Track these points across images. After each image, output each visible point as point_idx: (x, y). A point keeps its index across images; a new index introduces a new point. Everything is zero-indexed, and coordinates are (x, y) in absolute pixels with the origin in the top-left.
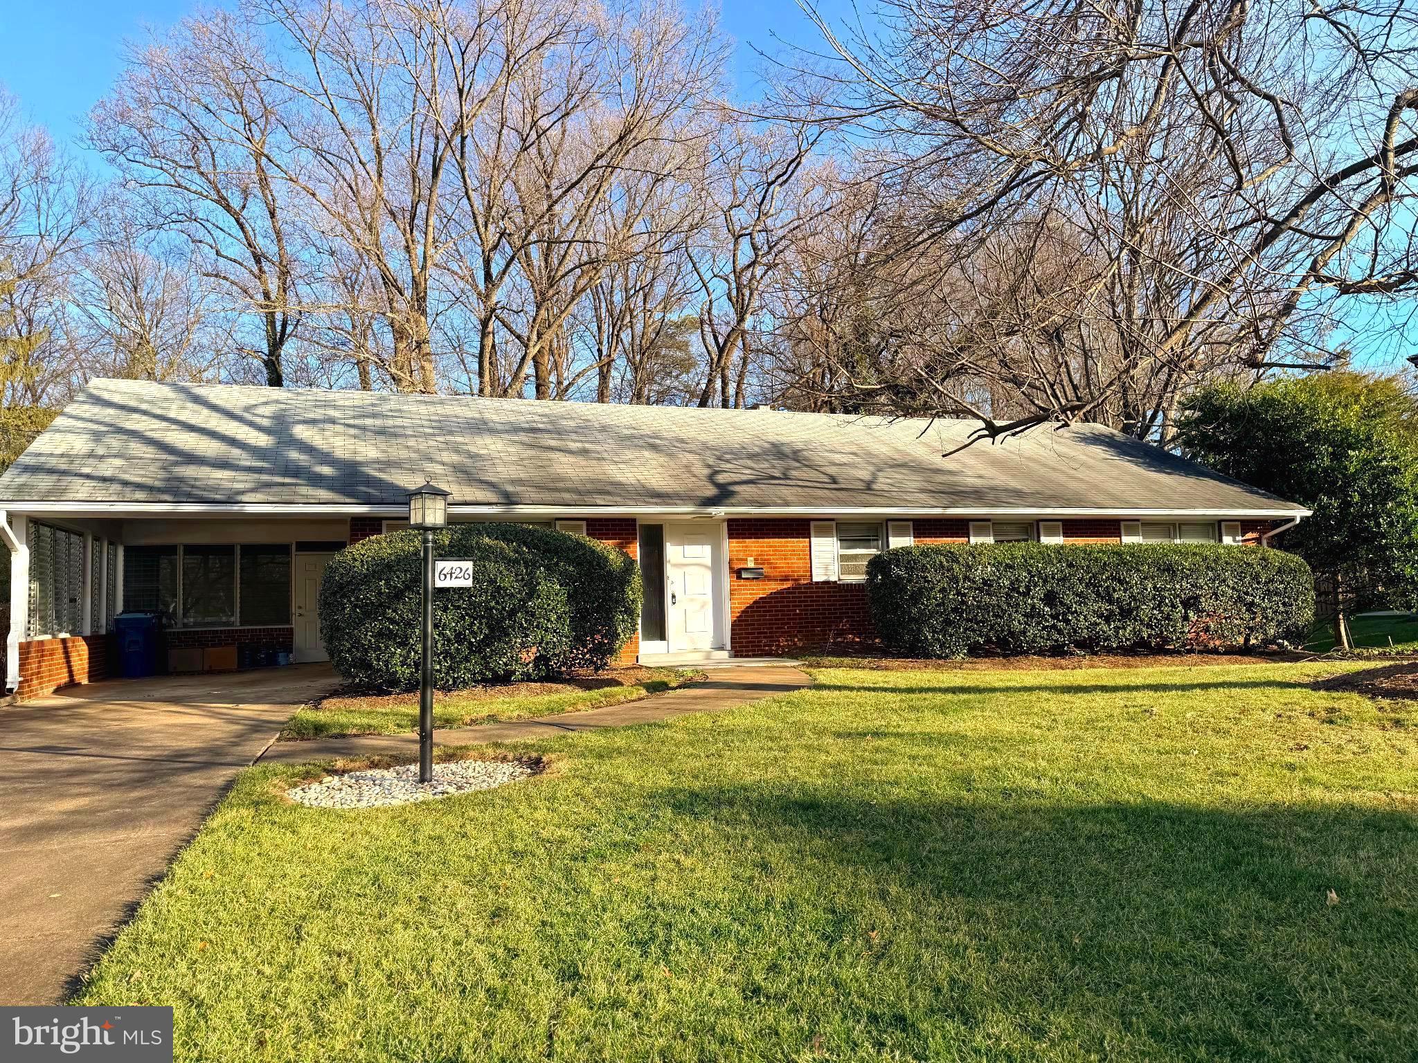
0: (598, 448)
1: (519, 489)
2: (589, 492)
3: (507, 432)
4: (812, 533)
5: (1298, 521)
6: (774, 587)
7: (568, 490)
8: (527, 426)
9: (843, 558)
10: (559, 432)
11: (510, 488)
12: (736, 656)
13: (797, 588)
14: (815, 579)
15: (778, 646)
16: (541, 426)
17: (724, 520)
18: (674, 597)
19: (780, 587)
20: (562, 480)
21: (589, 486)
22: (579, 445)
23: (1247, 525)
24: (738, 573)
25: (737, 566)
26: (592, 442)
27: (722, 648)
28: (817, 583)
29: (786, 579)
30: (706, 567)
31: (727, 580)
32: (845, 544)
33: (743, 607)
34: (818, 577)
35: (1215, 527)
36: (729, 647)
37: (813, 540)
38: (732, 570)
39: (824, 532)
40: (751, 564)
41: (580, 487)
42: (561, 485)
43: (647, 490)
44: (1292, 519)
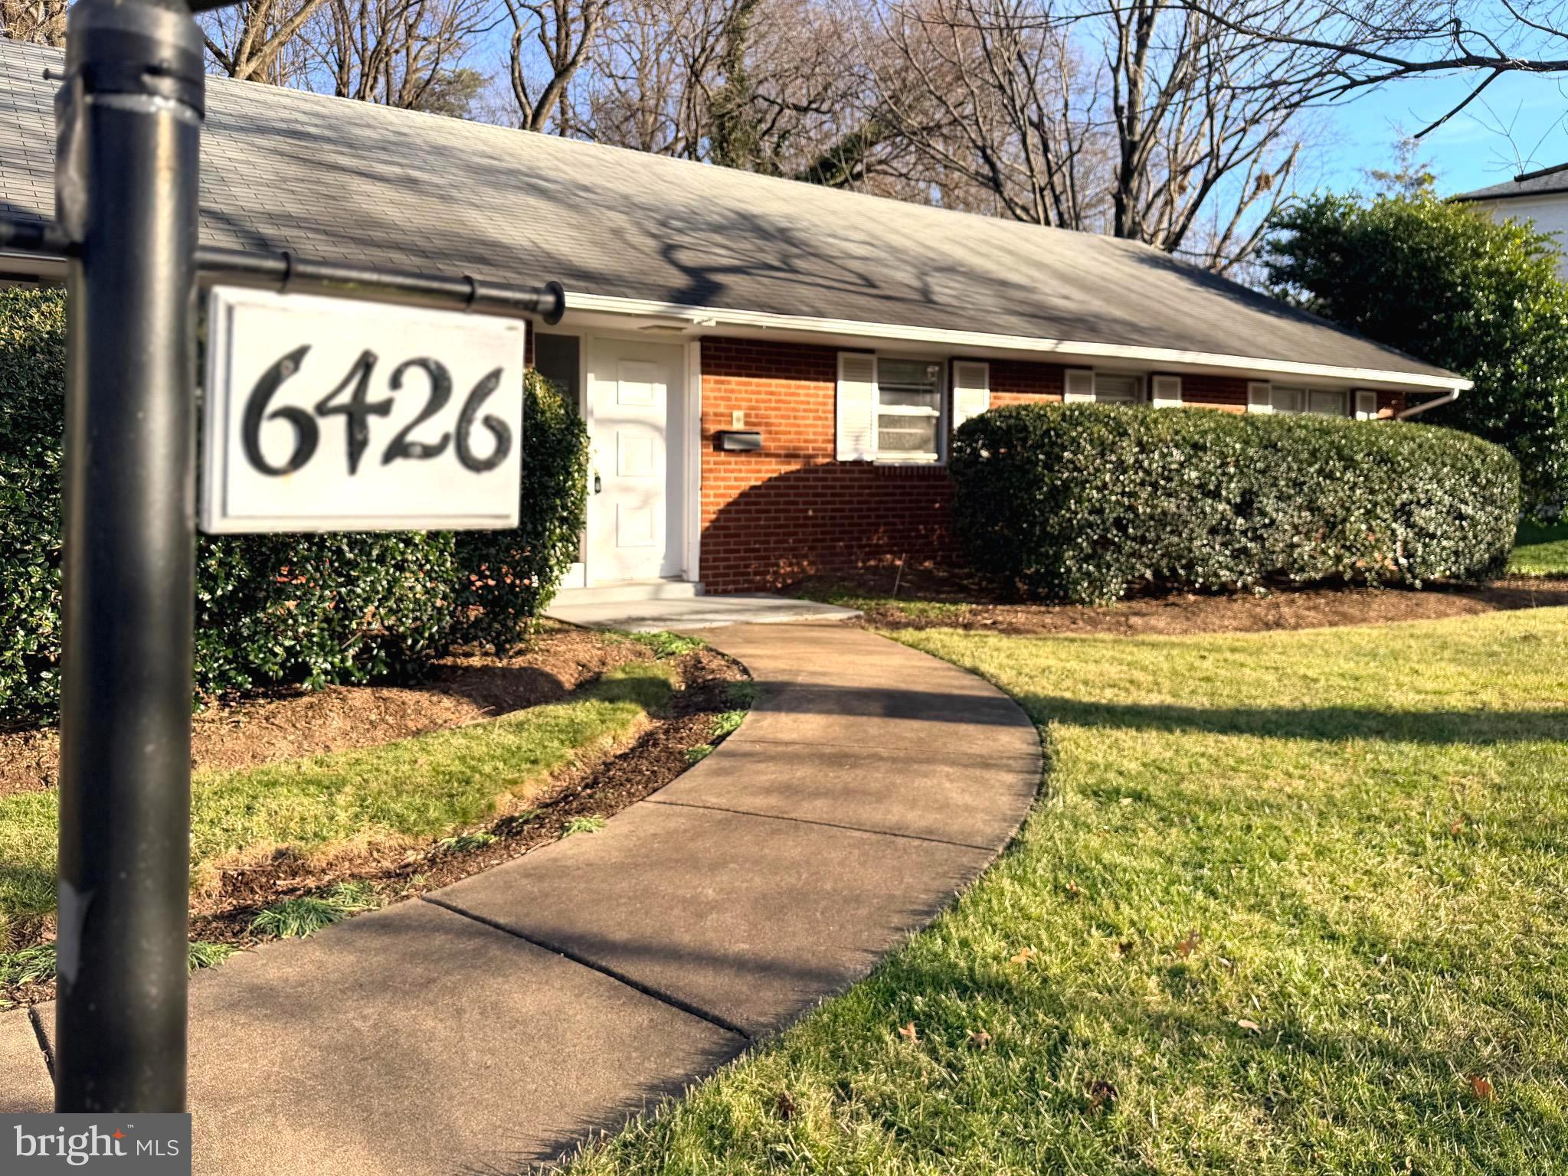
0: (436, 180)
1: (286, 232)
2: (442, 255)
3: (241, 129)
4: (841, 373)
5: (1456, 395)
6: (772, 469)
7: (397, 247)
8: (284, 126)
9: (885, 421)
10: (351, 145)
11: (268, 230)
12: (707, 593)
13: (811, 471)
14: (841, 458)
15: (776, 573)
16: (312, 130)
17: (693, 338)
18: (597, 479)
19: (785, 468)
20: (378, 224)
21: (439, 243)
22: (397, 170)
23: (1385, 396)
24: (717, 441)
25: (713, 428)
26: (420, 169)
27: (679, 578)
28: (843, 463)
29: (791, 456)
30: (656, 428)
31: (695, 451)
32: (888, 396)
33: (722, 503)
34: (846, 453)
35: (1350, 396)
36: (694, 573)
37: (841, 383)
38: (704, 437)
39: (858, 373)
40: (738, 426)
41: (421, 242)
42: (378, 235)
43: (559, 263)
44: (1448, 392)
